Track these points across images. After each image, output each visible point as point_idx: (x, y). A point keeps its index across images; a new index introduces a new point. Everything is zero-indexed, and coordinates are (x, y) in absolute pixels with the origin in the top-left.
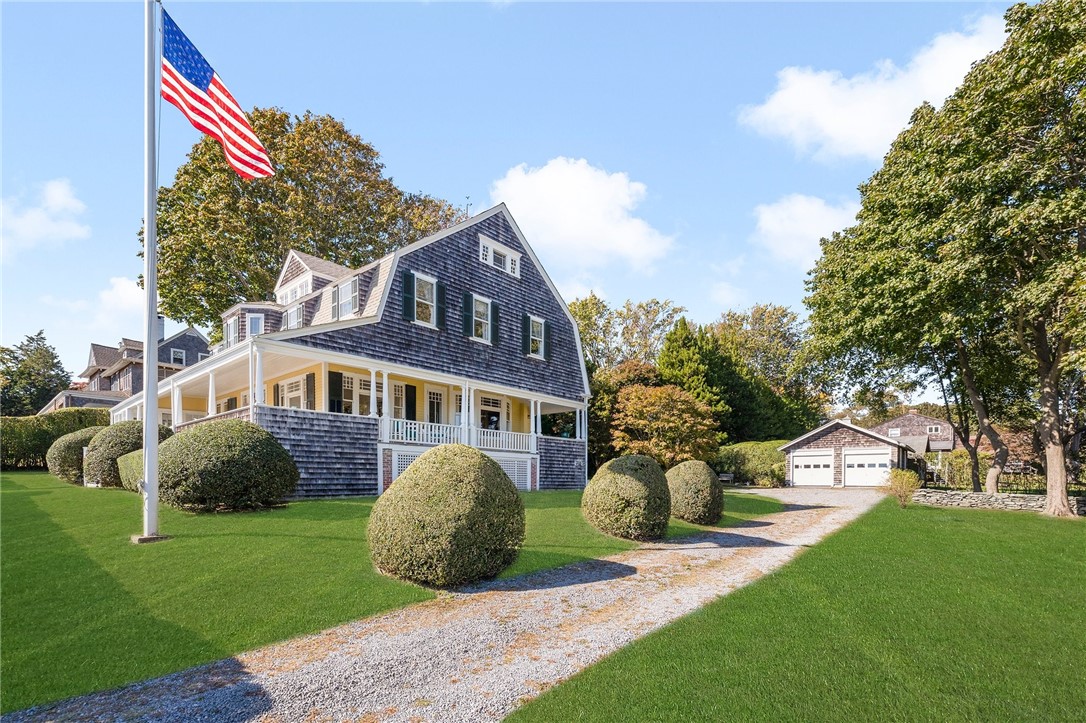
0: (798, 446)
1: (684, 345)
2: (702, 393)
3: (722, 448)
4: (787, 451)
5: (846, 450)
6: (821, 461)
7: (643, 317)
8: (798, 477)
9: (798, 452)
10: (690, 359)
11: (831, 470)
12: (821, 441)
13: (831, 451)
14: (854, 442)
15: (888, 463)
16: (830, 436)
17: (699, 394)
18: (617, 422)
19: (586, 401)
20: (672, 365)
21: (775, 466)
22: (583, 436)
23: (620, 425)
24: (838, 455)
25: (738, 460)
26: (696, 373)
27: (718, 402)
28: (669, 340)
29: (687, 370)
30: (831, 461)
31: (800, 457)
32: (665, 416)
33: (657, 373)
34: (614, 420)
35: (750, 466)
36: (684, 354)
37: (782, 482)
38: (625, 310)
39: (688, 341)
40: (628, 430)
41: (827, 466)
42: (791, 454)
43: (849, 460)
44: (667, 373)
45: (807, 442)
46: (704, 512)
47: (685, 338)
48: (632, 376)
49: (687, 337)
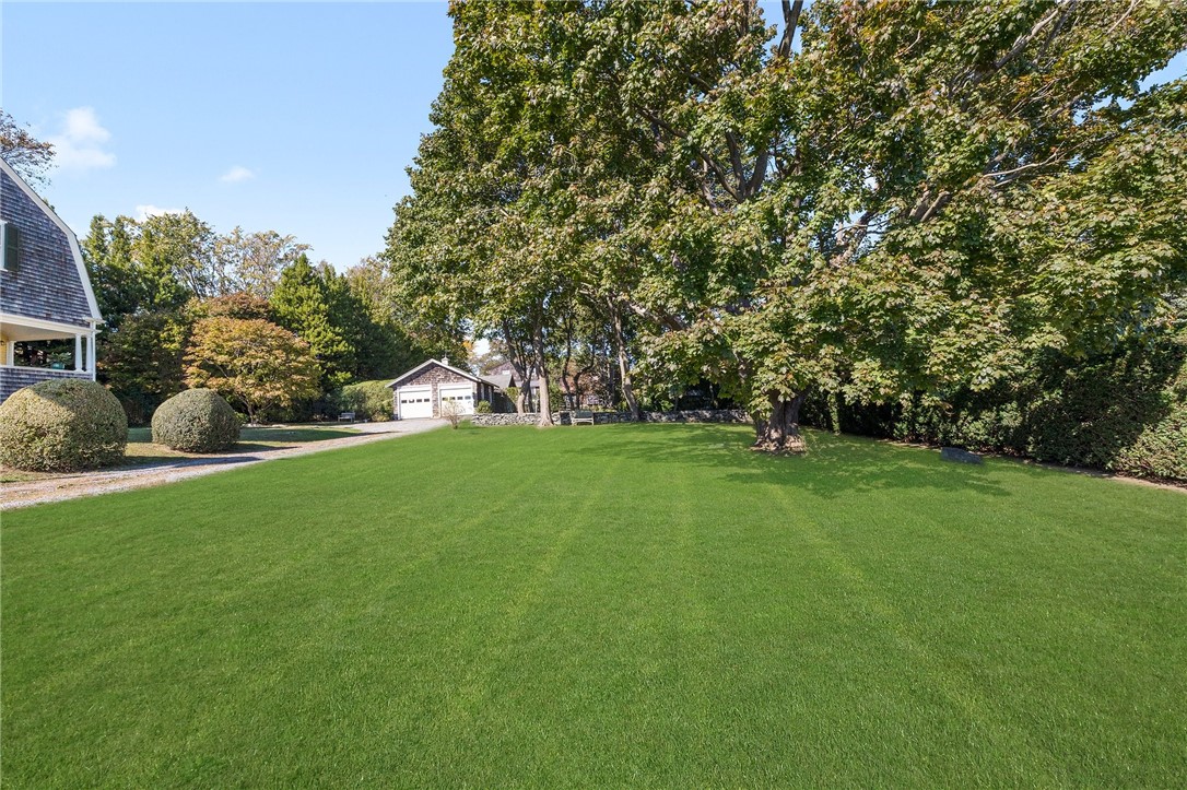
0: (403, 383)
1: (304, 283)
2: (323, 333)
3: (346, 387)
4: (394, 387)
5: (441, 386)
6: (423, 396)
7: (263, 248)
8: (404, 411)
9: (404, 388)
10: (310, 298)
11: (430, 404)
12: (421, 378)
13: (429, 387)
14: (446, 379)
15: (471, 395)
16: (428, 374)
17: (319, 334)
18: (190, 357)
19: (93, 326)
20: (289, 301)
21: (385, 403)
22: (88, 366)
23: (194, 361)
24: (435, 390)
25: (360, 398)
26: (316, 312)
27: (340, 342)
28: (286, 275)
29: (305, 308)
30: (429, 395)
31: (406, 392)
32: (252, 352)
33: (270, 308)
34: (186, 354)
35: (370, 404)
36: (303, 291)
37: (392, 417)
38: (234, 237)
39: (308, 278)
40: (204, 366)
41: (427, 400)
42: (398, 391)
43: (444, 394)
44: (283, 309)
45: (410, 380)
46: (200, 439)
47: (307, 276)
48: (236, 309)
49: (307, 275)
